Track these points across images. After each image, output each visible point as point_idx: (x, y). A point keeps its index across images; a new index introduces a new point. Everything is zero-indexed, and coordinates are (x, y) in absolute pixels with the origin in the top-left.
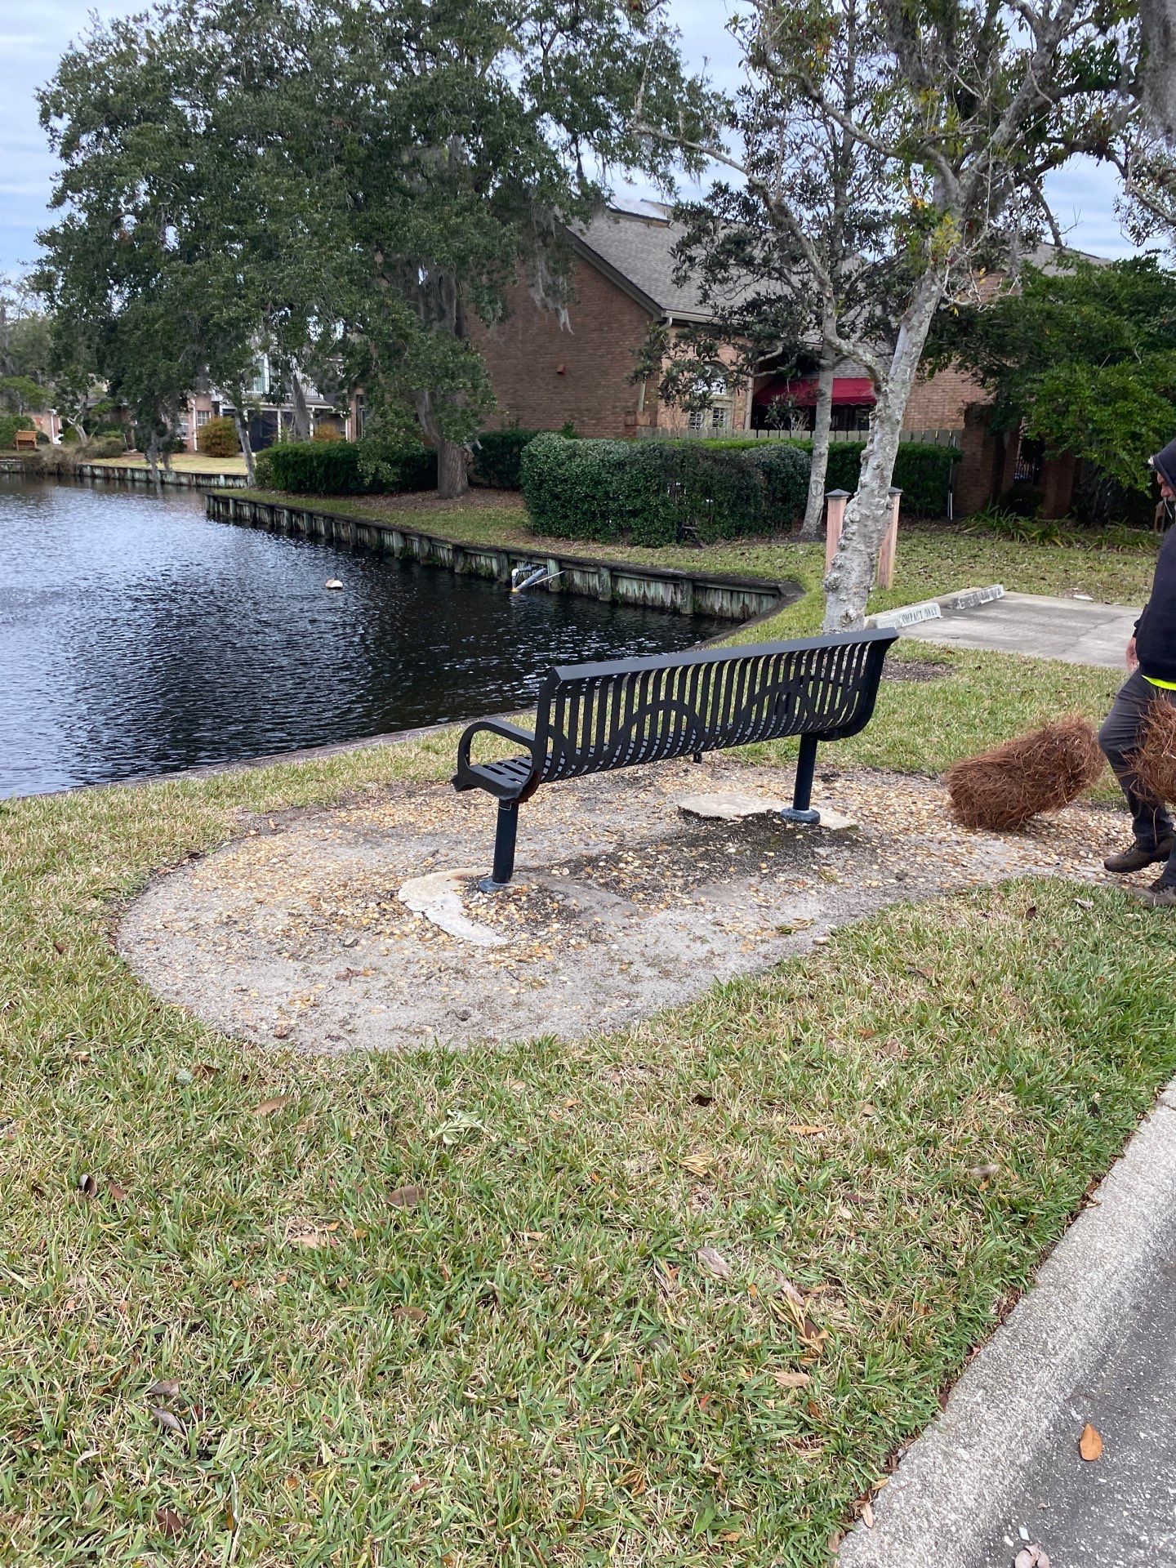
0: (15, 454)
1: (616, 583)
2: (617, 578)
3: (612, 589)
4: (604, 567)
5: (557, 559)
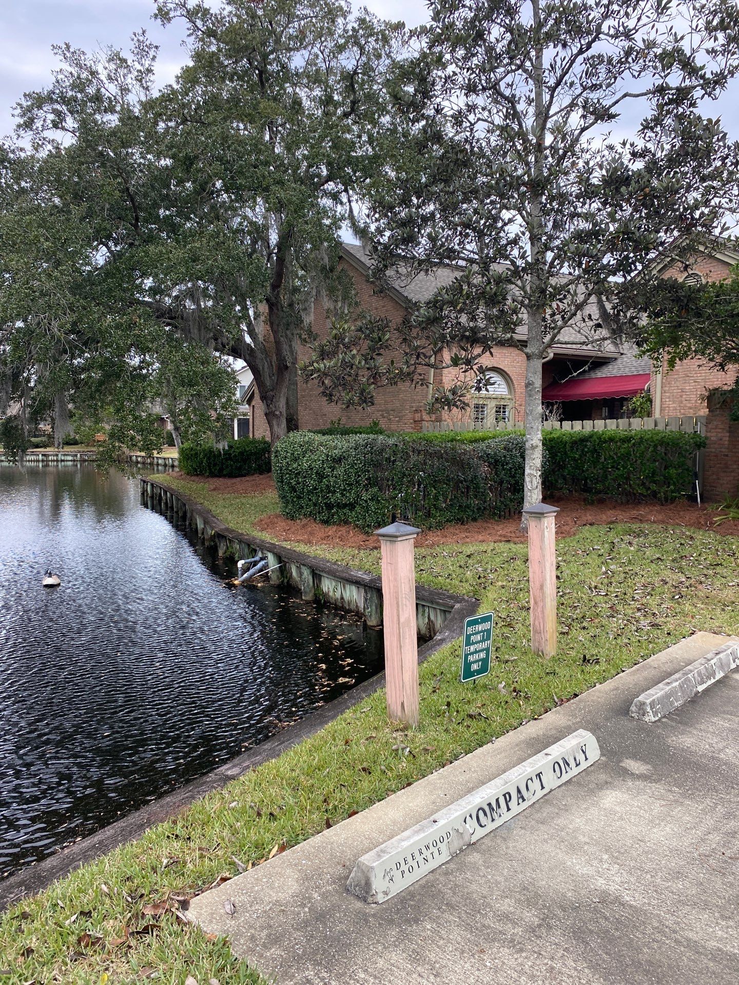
0: (93, 449)
1: (320, 581)
2: (320, 576)
3: (317, 587)
4: (304, 565)
5: (274, 553)
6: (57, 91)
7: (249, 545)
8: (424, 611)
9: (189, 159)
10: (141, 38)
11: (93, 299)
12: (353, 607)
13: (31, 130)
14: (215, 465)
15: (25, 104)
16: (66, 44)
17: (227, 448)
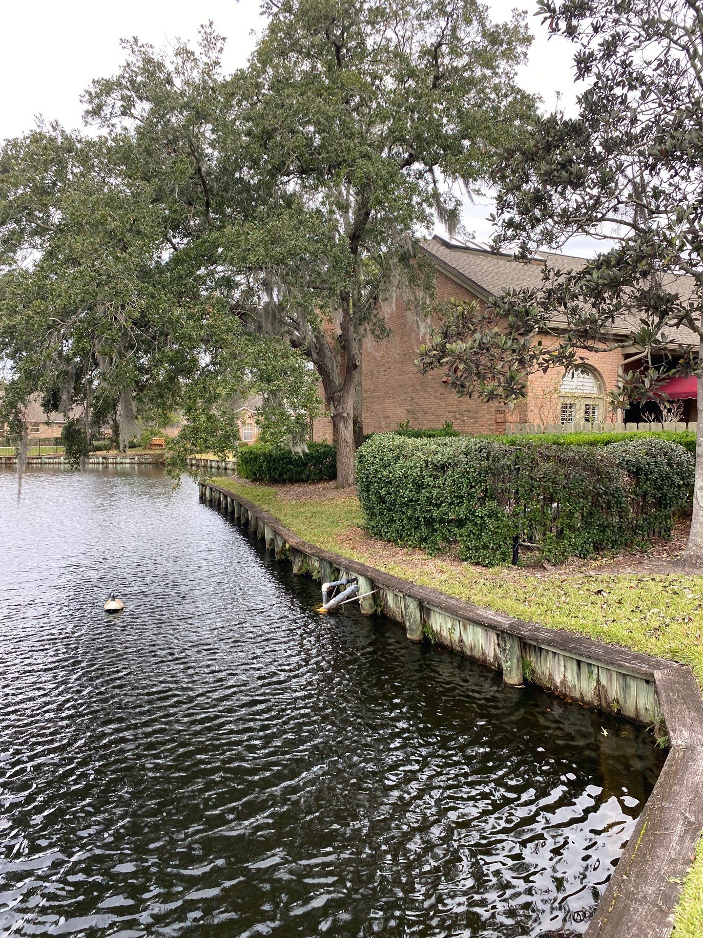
0: (150, 452)
1: (428, 615)
2: (429, 610)
3: (424, 623)
4: (409, 596)
5: (366, 577)
6: (127, 75)
7: (331, 564)
8: (591, 673)
9: (267, 133)
10: (208, 31)
11: (163, 287)
12: (477, 654)
13: (99, 117)
14: (275, 469)
15: (93, 91)
16: (134, 38)
17: (307, 451)
